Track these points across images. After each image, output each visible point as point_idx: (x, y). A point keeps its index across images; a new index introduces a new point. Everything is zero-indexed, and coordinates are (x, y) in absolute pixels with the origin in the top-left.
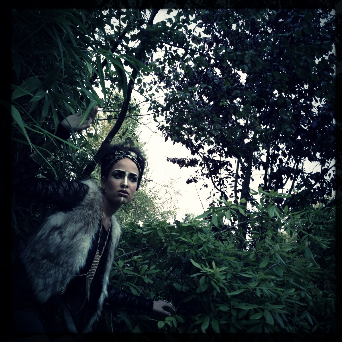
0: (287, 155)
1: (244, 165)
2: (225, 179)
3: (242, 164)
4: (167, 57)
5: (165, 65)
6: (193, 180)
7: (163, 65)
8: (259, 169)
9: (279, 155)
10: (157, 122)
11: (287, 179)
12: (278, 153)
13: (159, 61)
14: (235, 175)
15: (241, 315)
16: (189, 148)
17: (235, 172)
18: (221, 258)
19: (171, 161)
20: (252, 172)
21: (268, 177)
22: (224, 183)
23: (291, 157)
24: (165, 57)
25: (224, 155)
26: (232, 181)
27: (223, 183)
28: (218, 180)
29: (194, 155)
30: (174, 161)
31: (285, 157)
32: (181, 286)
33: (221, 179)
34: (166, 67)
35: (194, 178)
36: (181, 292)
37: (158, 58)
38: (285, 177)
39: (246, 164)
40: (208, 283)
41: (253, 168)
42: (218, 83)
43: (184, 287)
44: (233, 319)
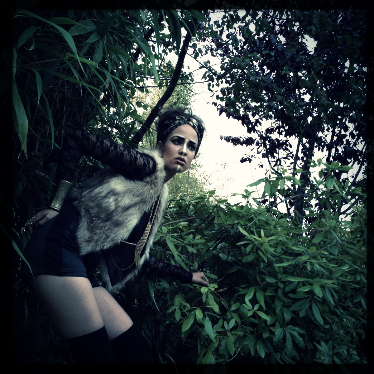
0: (355, 136)
1: (306, 146)
2: (283, 159)
3: (304, 145)
4: (226, 19)
5: (223, 29)
6: (247, 159)
7: (221, 29)
8: (322, 151)
9: (346, 136)
10: (211, 91)
11: (354, 163)
12: (345, 133)
13: (217, 23)
14: (294, 156)
15: (288, 289)
16: (245, 125)
17: (294, 153)
18: (272, 232)
19: (224, 139)
20: (314, 154)
21: (331, 159)
22: (282, 164)
23: (360, 139)
24: (224, 20)
25: (284, 133)
26: (291, 163)
27: (280, 164)
28: (275, 160)
29: (250, 133)
30: (228, 139)
31: (353, 138)
32: (227, 257)
33: (279, 159)
34: (224, 30)
35: (248, 157)
36: (227, 262)
37: (216, 20)
38: (352, 161)
39: (308, 145)
40: (255, 252)
41: (316, 150)
42: (281, 50)
43: (230, 258)
44: (280, 293)
